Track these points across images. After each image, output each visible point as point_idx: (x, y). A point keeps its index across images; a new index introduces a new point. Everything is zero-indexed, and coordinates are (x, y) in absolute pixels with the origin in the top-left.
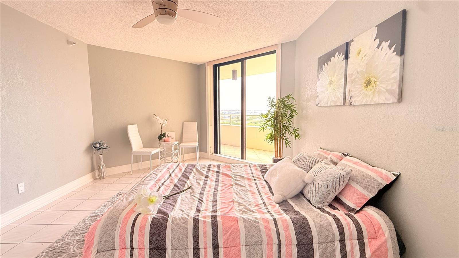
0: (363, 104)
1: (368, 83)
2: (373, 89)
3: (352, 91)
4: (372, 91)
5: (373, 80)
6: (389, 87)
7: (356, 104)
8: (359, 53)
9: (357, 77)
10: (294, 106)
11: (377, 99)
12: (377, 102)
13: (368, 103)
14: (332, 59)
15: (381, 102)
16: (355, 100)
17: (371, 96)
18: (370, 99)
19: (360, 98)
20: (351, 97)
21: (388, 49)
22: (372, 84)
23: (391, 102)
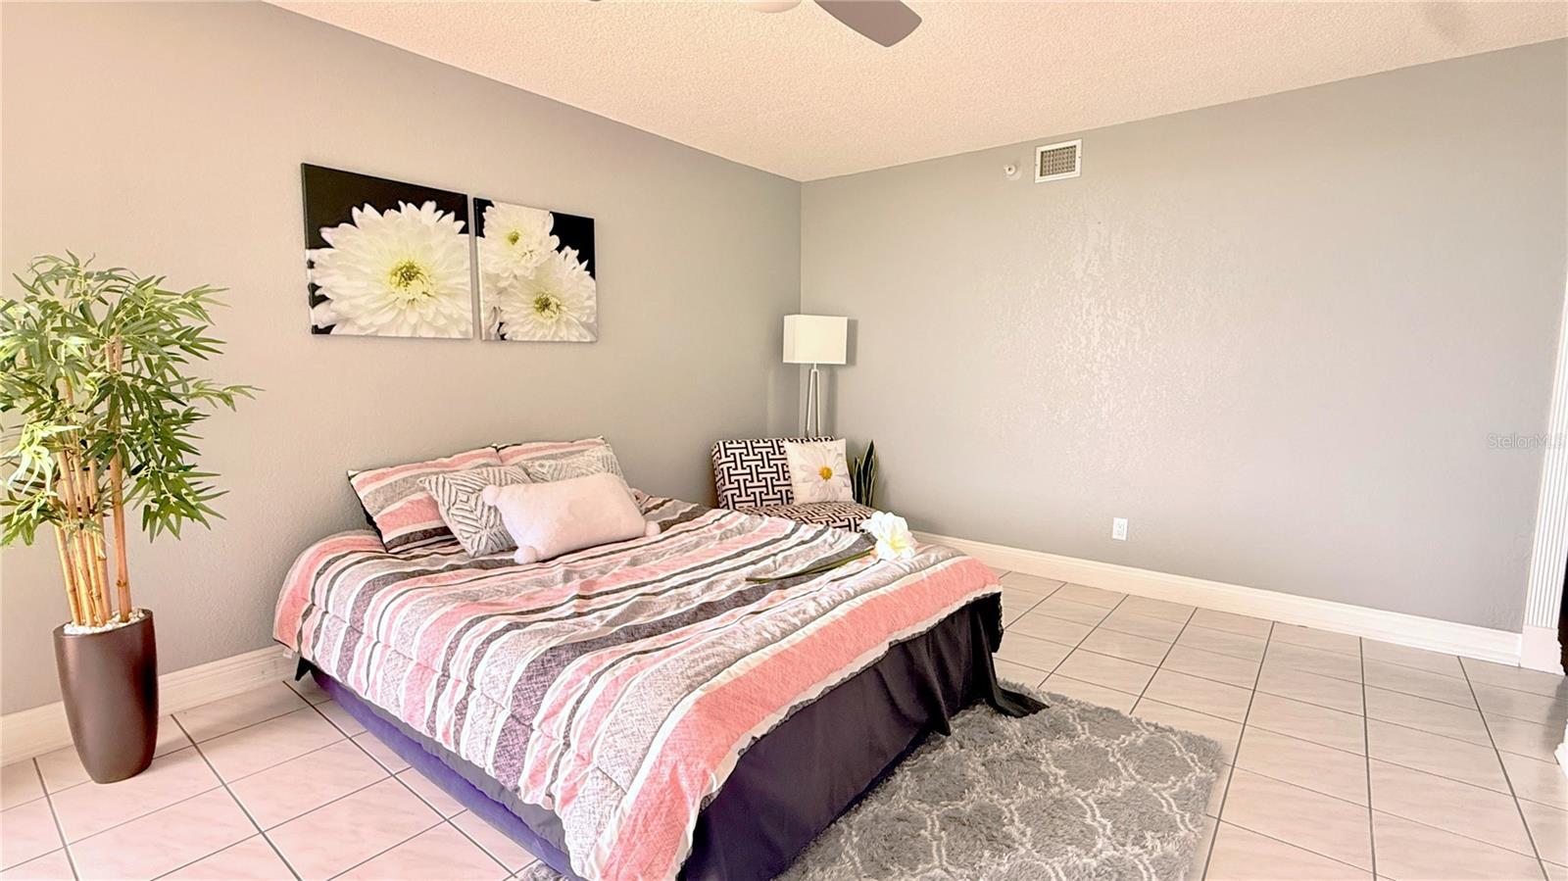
0: (536, 339)
1: (544, 305)
2: (556, 317)
3: (501, 311)
4: (554, 320)
5: (553, 300)
6: (582, 319)
7: (519, 339)
8: (514, 240)
9: (511, 286)
11: (563, 334)
12: (566, 339)
13: (548, 339)
14: (408, 209)
15: (574, 339)
16: (513, 332)
17: (554, 328)
18: (552, 333)
19: (527, 328)
20: (501, 324)
21: (577, 261)
22: (553, 307)
23: (586, 340)
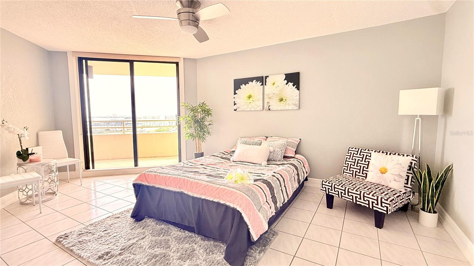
0: (279, 109)
1: (281, 100)
2: (285, 103)
3: (270, 103)
4: (284, 104)
5: (284, 99)
6: (294, 103)
7: (274, 110)
8: (274, 84)
9: (272, 96)
10: (212, 111)
11: (287, 107)
12: (288, 109)
13: (282, 109)
14: (250, 83)
15: (291, 109)
16: (273, 108)
18: (283, 107)
19: (276, 106)
20: (269, 106)
21: (292, 86)
22: (284, 100)
23: (295, 109)
